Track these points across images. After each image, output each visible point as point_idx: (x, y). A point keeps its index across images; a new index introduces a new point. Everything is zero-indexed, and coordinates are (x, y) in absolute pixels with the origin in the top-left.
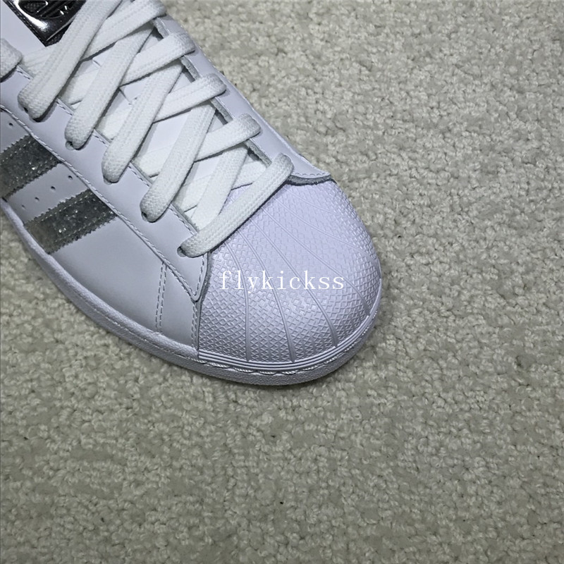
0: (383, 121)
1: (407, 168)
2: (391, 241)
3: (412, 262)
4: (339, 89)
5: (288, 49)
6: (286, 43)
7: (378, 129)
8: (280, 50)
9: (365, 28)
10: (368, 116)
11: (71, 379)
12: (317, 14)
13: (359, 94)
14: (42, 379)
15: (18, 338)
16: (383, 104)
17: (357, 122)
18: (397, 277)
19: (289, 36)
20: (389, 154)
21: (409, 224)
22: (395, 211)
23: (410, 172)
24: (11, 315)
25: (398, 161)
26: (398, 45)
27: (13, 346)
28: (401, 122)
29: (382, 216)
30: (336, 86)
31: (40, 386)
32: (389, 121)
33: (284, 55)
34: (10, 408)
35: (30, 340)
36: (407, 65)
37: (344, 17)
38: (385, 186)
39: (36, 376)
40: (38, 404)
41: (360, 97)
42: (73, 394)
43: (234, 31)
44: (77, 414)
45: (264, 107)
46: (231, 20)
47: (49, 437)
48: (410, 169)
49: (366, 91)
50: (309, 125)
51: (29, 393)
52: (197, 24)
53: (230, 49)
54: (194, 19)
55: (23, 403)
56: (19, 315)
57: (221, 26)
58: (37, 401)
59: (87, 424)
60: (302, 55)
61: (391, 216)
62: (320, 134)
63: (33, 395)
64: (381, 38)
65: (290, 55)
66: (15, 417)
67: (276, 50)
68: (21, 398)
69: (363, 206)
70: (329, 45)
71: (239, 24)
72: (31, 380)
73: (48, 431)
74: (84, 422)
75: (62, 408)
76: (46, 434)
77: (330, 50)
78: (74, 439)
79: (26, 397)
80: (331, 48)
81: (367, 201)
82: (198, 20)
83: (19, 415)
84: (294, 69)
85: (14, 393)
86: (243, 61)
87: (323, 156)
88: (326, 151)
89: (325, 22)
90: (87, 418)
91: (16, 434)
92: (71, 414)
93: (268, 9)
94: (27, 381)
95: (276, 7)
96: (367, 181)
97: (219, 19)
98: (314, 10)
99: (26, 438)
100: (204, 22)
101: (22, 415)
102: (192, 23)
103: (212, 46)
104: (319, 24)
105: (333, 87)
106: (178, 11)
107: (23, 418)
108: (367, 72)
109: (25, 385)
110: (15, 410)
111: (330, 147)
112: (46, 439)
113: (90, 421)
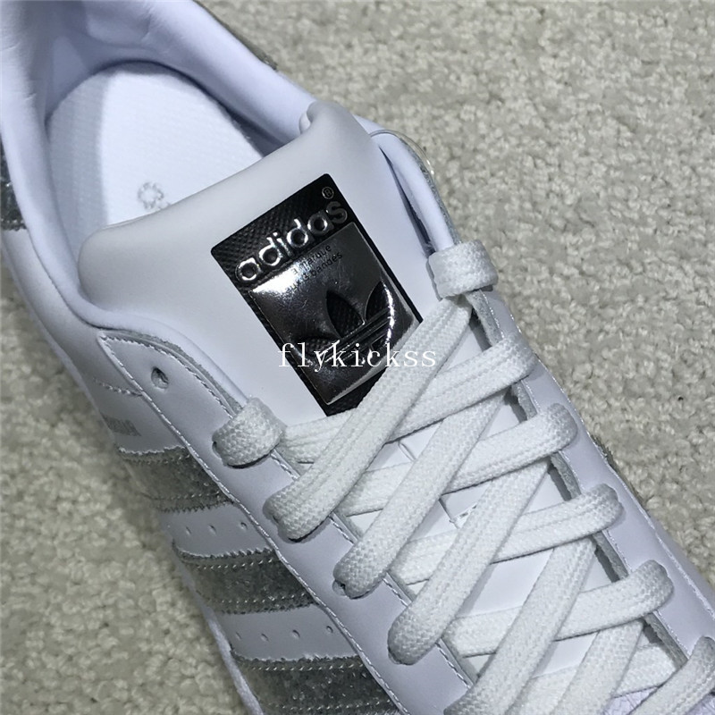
0: (653, 213)
1: (693, 289)
2: (667, 406)
3: (701, 441)
4: (585, 160)
5: (506, 94)
6: (503, 85)
7: (645, 224)
8: (494, 97)
9: (627, 64)
10: (631, 204)
11: (165, 608)
12: (552, 41)
13: (616, 169)
14: (121, 606)
15: (85, 539)
16: (654, 186)
17: (614, 213)
18: (676, 464)
19: (508, 74)
20: (663, 266)
21: (695, 380)
22: (673, 357)
23: (696, 294)
24: (74, 502)
25: (678, 276)
26: (678, 93)
27: (77, 550)
28: (683, 215)
29: (652, 364)
30: (580, 155)
31: (118, 618)
32: (664, 213)
33: (500, 103)
34: (70, 651)
35: (103, 542)
36: (692, 124)
37: (593, 46)
38: (656, 316)
39: (111, 601)
40: (113, 647)
41: (617, 174)
42: (167, 632)
43: (423, 64)
44: (173, 665)
45: (467, 184)
46: (418, 48)
47: (130, 700)
48: (697, 290)
49: (628, 163)
50: (537, 214)
51: (100, 628)
52: (366, 52)
53: (417, 91)
54: (361, 43)
55: (91, 643)
56: (87, 502)
57: (402, 56)
58: (112, 642)
59: (188, 682)
60: (527, 105)
61: (666, 365)
62: (554, 228)
63: (106, 631)
64: (652, 81)
65: (510, 104)
66: (76, 665)
67: (486, 96)
68: (86, 635)
69: (623, 346)
70: (570, 89)
71: (430, 53)
72: (104, 607)
73: (129, 690)
74: (183, 677)
75: (150, 653)
76: (125, 696)
77: (572, 98)
78: (168, 705)
79: (96, 634)
80: (574, 94)
81: (627, 339)
82: (368, 45)
83: (84, 662)
84: (516, 126)
85: (78, 626)
86: (436, 112)
87: (559, 265)
88: (564, 258)
89: (563, 53)
90: (189, 672)
91: (79, 692)
92: (165, 663)
93: (476, 32)
94: (97, 608)
95: (489, 28)
96: (628, 307)
97: (400, 45)
98: (548, 34)
99: (93, 701)
100: (376, 50)
101: (88, 662)
102: (358, 50)
103: (389, 88)
104: (555, 56)
105: (575, 155)
106: (338, 31)
107: (90, 668)
108: (629, 134)
109: (94, 615)
110: (79, 653)
111: (570, 251)
112: (125, 703)
113: (192, 677)
